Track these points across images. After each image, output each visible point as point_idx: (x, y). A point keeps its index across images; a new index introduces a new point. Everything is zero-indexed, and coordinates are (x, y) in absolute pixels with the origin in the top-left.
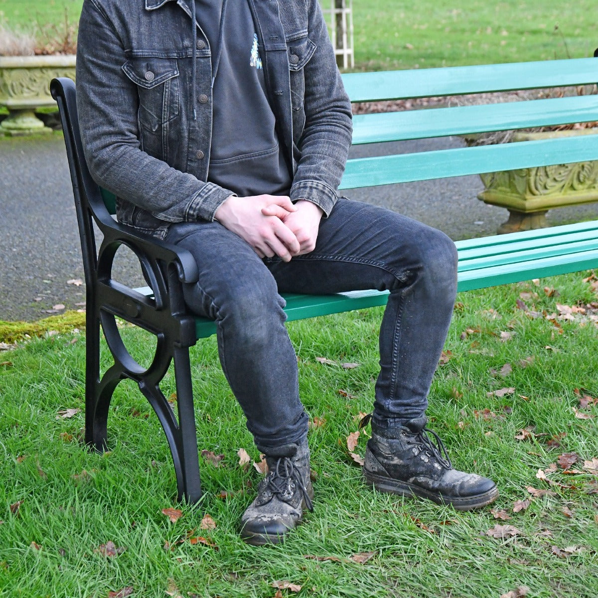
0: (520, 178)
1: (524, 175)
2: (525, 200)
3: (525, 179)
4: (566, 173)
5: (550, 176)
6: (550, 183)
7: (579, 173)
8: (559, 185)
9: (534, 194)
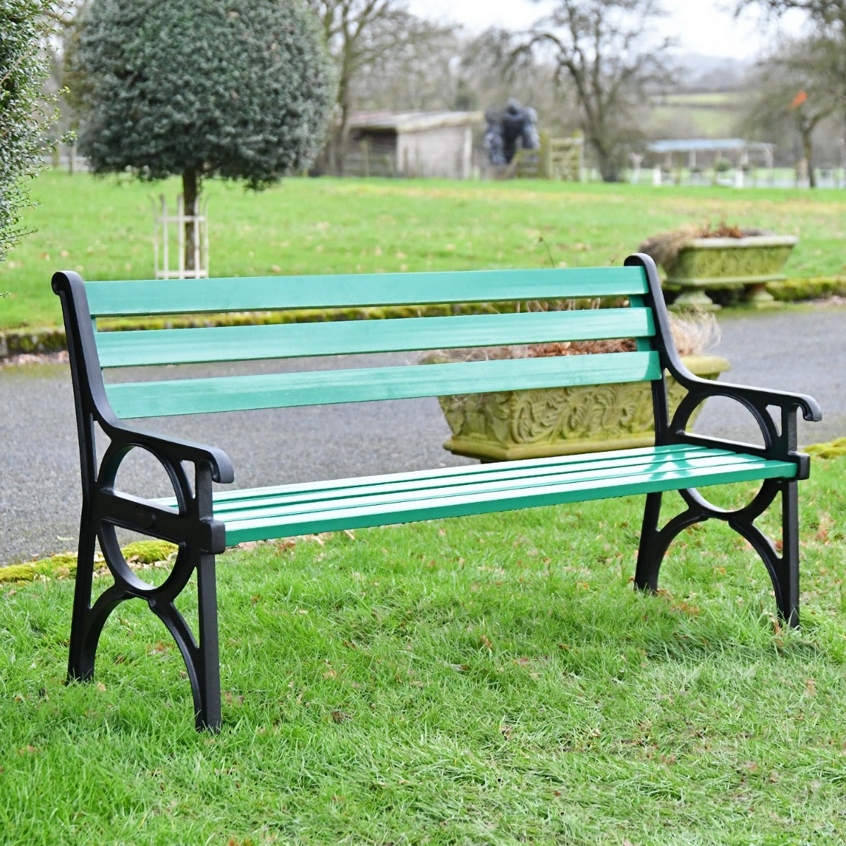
0: (500, 422)
1: (506, 417)
2: (507, 448)
3: (506, 422)
4: (555, 417)
5: (536, 419)
6: (535, 428)
7: (570, 417)
8: (546, 432)
9: (516, 442)
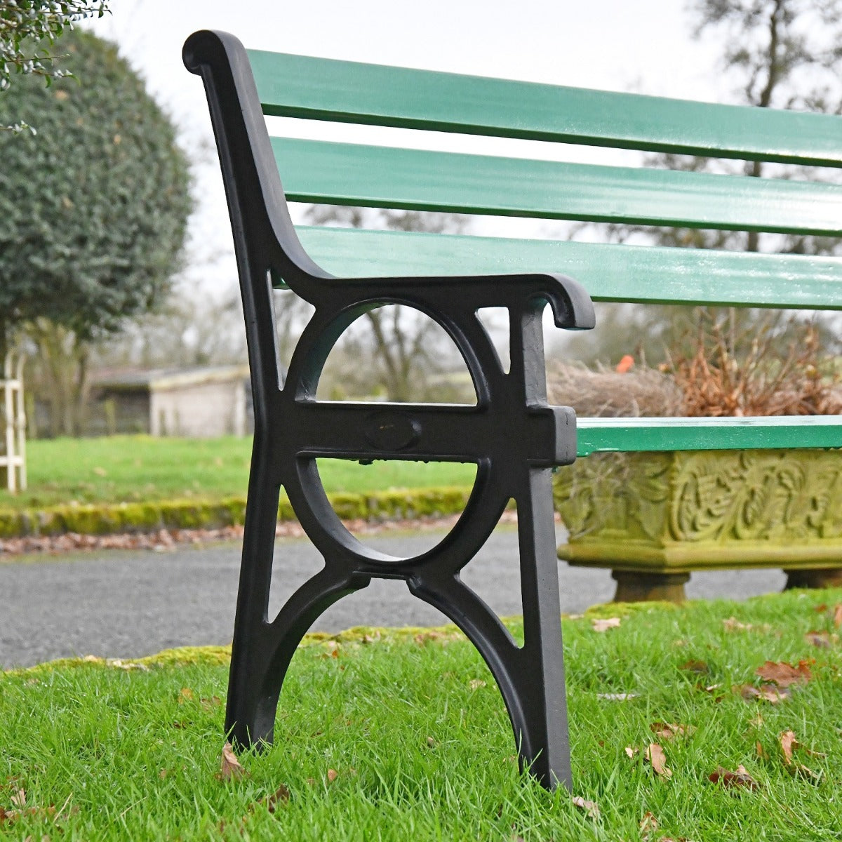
0: (653, 507)
1: (661, 497)
2: (662, 547)
3: (662, 506)
4: (727, 502)
5: (703, 504)
6: (702, 519)
7: (746, 505)
8: (715, 524)
9: (674, 537)
